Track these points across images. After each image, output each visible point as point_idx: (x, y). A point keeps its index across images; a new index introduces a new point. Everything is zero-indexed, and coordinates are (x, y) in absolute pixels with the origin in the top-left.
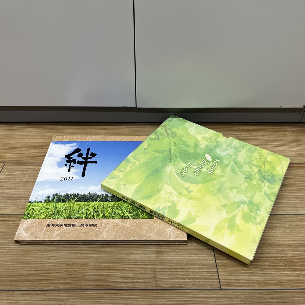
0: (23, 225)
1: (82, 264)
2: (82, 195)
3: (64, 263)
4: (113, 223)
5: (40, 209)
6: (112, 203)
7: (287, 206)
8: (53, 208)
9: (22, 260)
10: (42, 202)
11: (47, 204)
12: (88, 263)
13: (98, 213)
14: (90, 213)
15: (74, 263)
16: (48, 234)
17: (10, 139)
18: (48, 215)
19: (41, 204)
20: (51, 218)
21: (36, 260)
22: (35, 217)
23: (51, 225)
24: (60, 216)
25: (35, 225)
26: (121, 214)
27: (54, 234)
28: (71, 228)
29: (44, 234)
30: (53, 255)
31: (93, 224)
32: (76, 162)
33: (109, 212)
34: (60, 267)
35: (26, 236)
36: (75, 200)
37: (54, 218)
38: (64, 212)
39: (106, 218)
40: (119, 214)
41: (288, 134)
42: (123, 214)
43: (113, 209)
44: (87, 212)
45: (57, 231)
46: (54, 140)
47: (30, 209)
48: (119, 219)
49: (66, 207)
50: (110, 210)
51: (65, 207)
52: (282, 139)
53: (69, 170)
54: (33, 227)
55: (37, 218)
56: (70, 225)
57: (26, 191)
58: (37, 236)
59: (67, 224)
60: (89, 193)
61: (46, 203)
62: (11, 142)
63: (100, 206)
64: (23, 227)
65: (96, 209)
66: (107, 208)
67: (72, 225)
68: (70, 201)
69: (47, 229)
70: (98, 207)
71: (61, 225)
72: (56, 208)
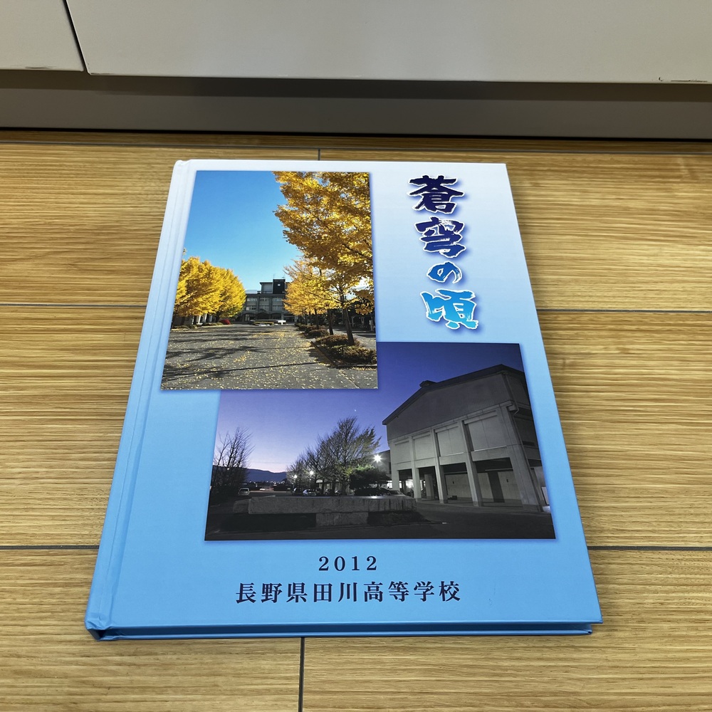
7: (634, 508)
41: (675, 186)
52: (650, 206)
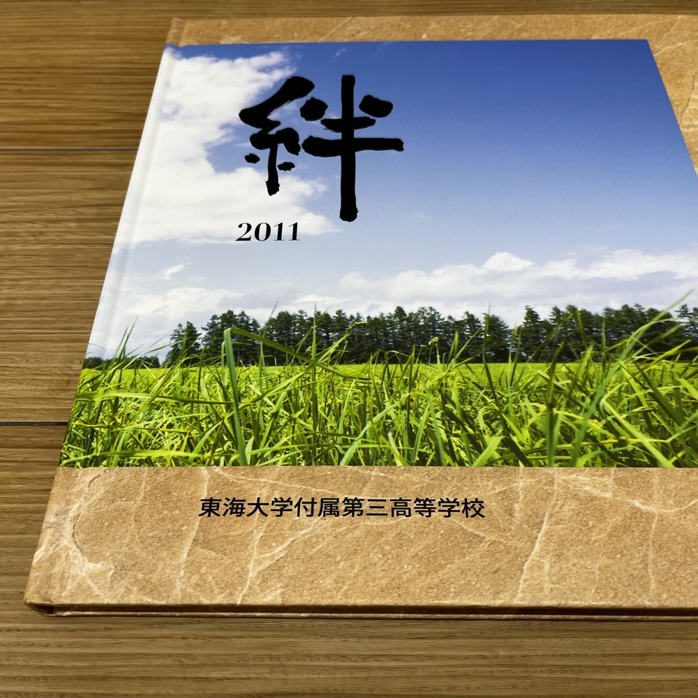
0: (68, 502)
2: (364, 321)
4: (575, 497)
5: (153, 406)
6: (535, 372)
8: (221, 399)
10: (154, 363)
11: (184, 376)
13: (470, 431)
14: (430, 432)
16: (212, 567)
18: (201, 443)
19: (151, 373)
20: (217, 463)
22: (128, 456)
23: (222, 509)
24: (265, 449)
25: (133, 506)
26: (605, 437)
27: (250, 566)
28: (339, 525)
29: (192, 566)
31: (461, 500)
32: (301, 143)
33: (533, 426)
35: (93, 576)
36: (332, 350)
37: (235, 464)
38: (282, 422)
39: (528, 463)
40: (589, 437)
42: (612, 439)
43: (551, 406)
44: (409, 427)
45: (265, 544)
46: (178, 38)
47: (98, 400)
48: (601, 471)
49: (289, 393)
50: (536, 413)
51: (284, 394)
53: (273, 187)
54: (122, 515)
55: (141, 462)
56: (329, 507)
57: (66, 292)
58: (155, 578)
59: (313, 503)
60: (400, 311)
61: (178, 371)
63: (471, 385)
64: (71, 514)
65: (454, 404)
66: (516, 402)
67: (342, 507)
68: (308, 355)
69: (202, 529)
70: (463, 394)
71: (282, 506)
72: (238, 397)
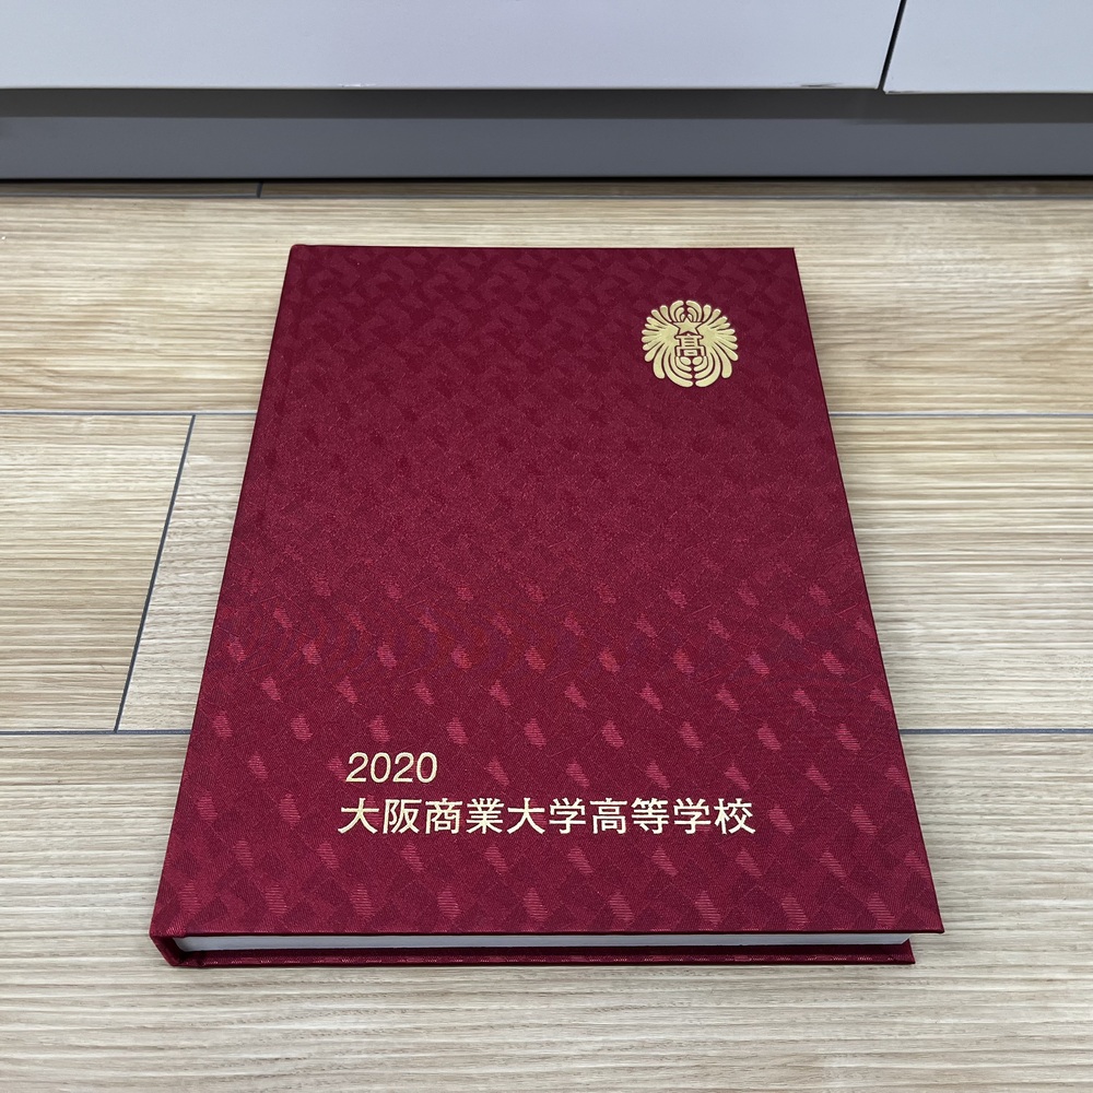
1: (784, 1066)
3: (679, 1058)
9: (429, 1031)
12: (816, 1057)
15: (735, 1053)
17: (189, 276)
21: (511, 1036)
30: (603, 1004)
34: (661, 1080)
62: (197, 294)
